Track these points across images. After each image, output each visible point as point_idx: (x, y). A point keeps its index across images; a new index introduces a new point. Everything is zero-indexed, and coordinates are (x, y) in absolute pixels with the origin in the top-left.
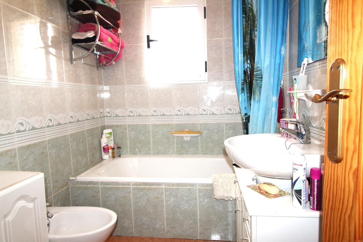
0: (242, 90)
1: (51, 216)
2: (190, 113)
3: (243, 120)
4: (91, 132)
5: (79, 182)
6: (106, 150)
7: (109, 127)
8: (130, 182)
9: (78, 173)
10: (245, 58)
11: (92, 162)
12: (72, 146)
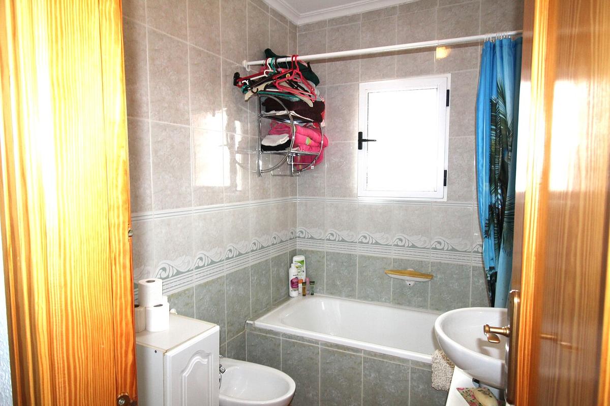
0: (485, 234)
1: (223, 371)
2: (416, 245)
3: (487, 277)
4: (277, 261)
5: (257, 328)
6: (295, 284)
7: (302, 252)
8: (319, 341)
9: (257, 315)
10: (493, 187)
11: (275, 301)
12: (252, 280)
